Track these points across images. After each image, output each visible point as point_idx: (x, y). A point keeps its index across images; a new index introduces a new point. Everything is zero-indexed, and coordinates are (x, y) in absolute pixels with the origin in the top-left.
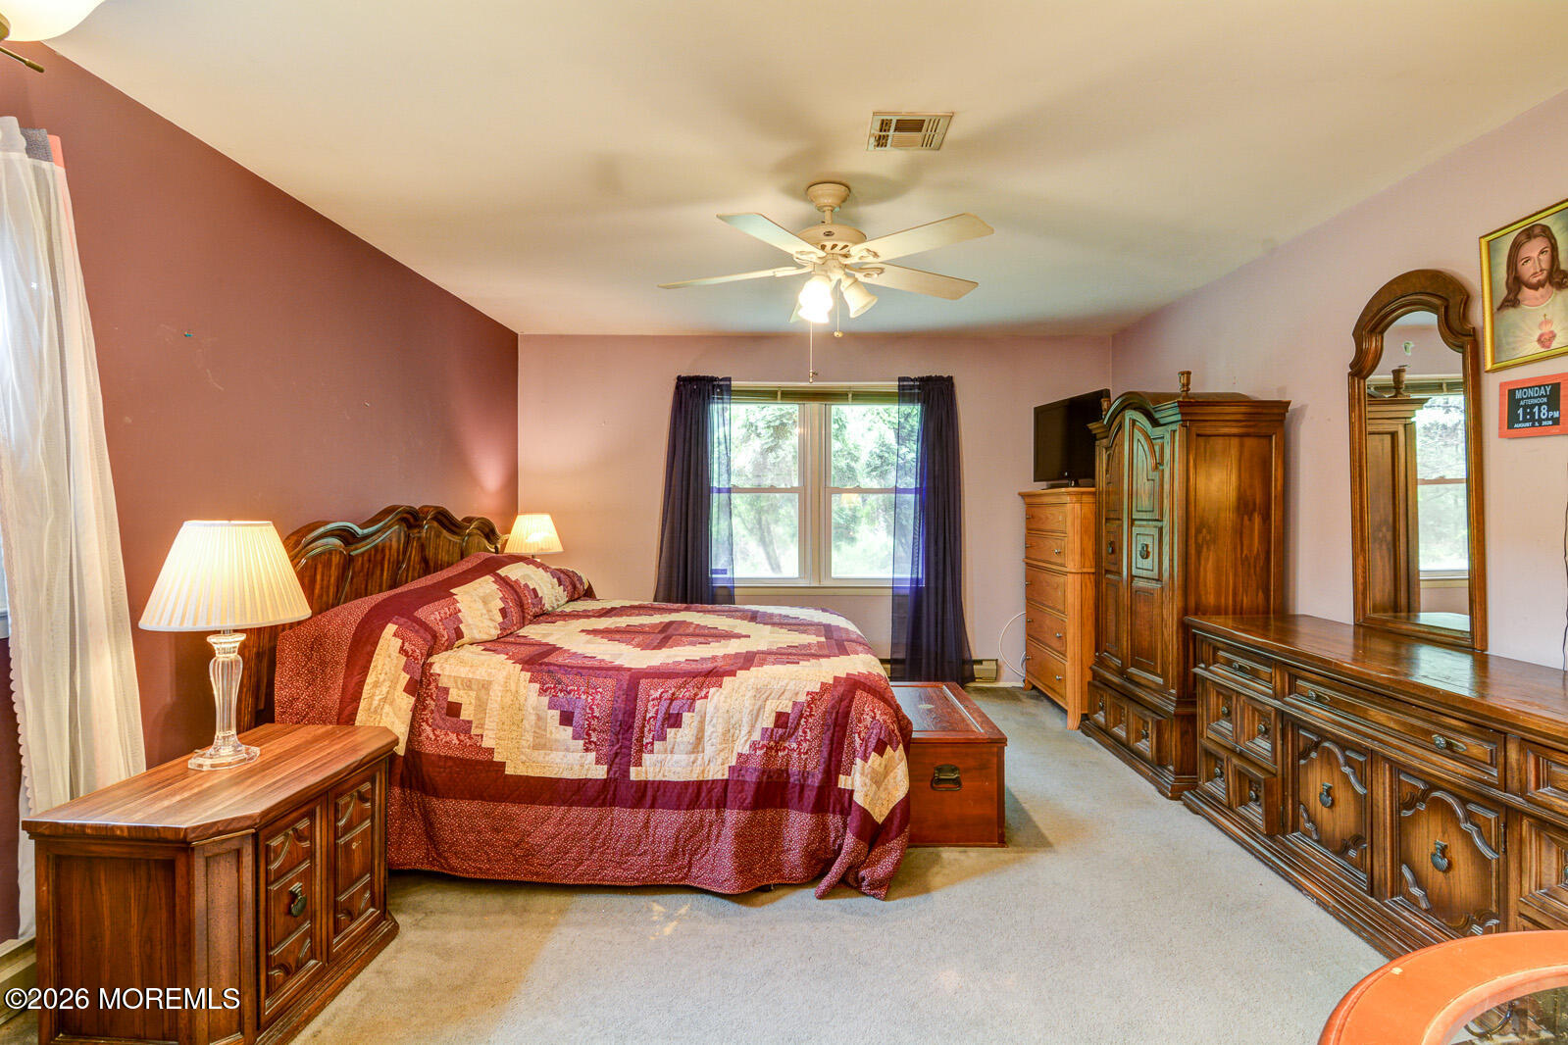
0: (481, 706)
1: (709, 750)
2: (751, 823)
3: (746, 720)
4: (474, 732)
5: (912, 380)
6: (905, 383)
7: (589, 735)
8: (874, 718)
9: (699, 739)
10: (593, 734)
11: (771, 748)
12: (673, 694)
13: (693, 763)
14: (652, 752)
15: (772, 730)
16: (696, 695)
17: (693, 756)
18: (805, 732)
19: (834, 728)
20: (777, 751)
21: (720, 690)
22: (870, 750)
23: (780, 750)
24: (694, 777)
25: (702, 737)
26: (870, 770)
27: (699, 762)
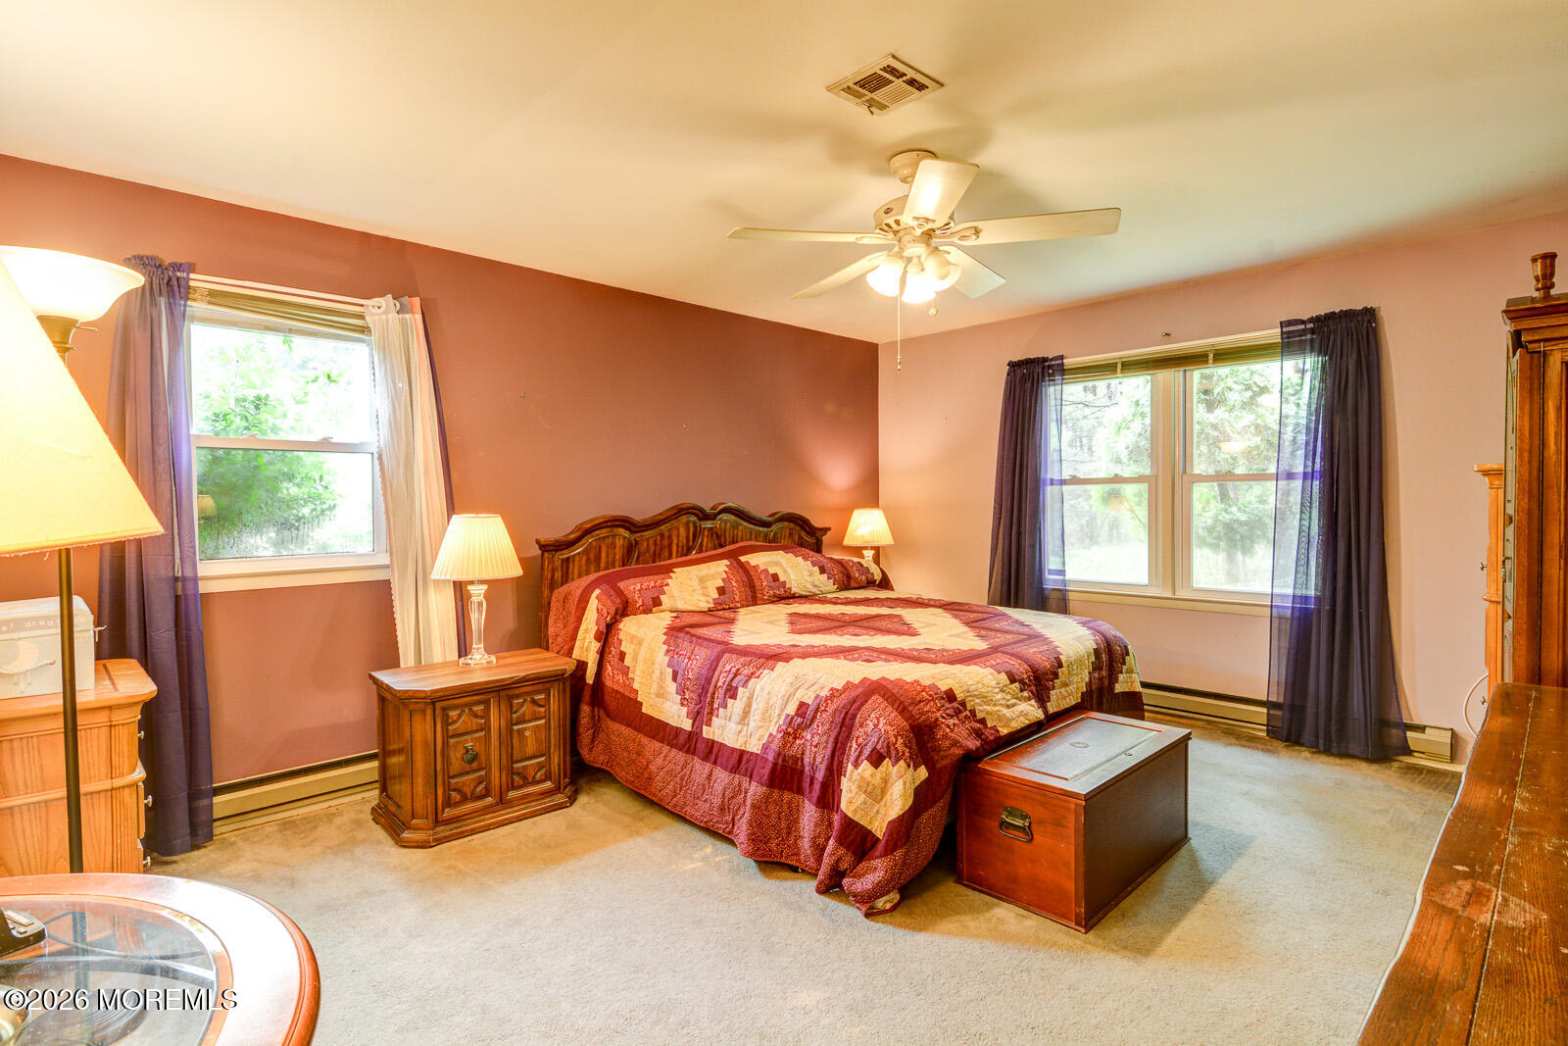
0: (635, 659)
1: (752, 724)
2: (766, 799)
3: (779, 702)
4: (630, 675)
5: (1303, 322)
6: (1291, 328)
7: (684, 692)
8: (876, 726)
9: (746, 713)
10: (687, 693)
11: (789, 734)
12: (738, 670)
13: (739, 732)
14: (717, 716)
15: (792, 718)
16: (753, 673)
17: (740, 726)
18: (818, 726)
19: (841, 728)
20: (795, 738)
21: (772, 673)
22: (863, 757)
23: (798, 738)
24: (737, 746)
25: (749, 712)
26: (858, 777)
27: (743, 733)
